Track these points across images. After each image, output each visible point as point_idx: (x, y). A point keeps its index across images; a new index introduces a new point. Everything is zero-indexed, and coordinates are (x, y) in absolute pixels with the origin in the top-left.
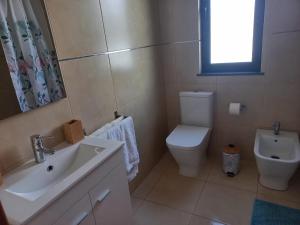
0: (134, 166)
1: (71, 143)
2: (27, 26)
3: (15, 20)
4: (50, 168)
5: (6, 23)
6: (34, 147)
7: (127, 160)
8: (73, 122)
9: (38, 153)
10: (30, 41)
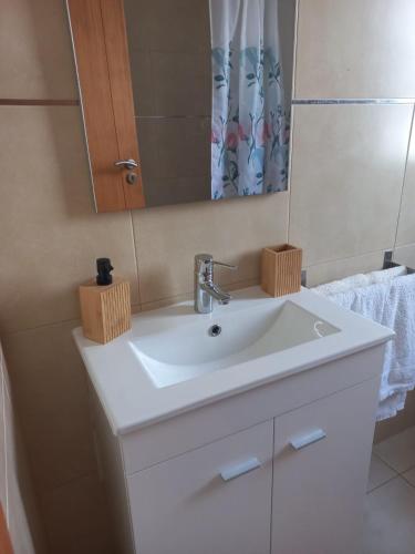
0: (397, 393)
1: (268, 291)
2: (260, 57)
3: (244, 46)
4: (215, 330)
5: (227, 51)
6: (196, 277)
7: (386, 373)
8: (285, 248)
9: (201, 292)
10: (257, 87)
